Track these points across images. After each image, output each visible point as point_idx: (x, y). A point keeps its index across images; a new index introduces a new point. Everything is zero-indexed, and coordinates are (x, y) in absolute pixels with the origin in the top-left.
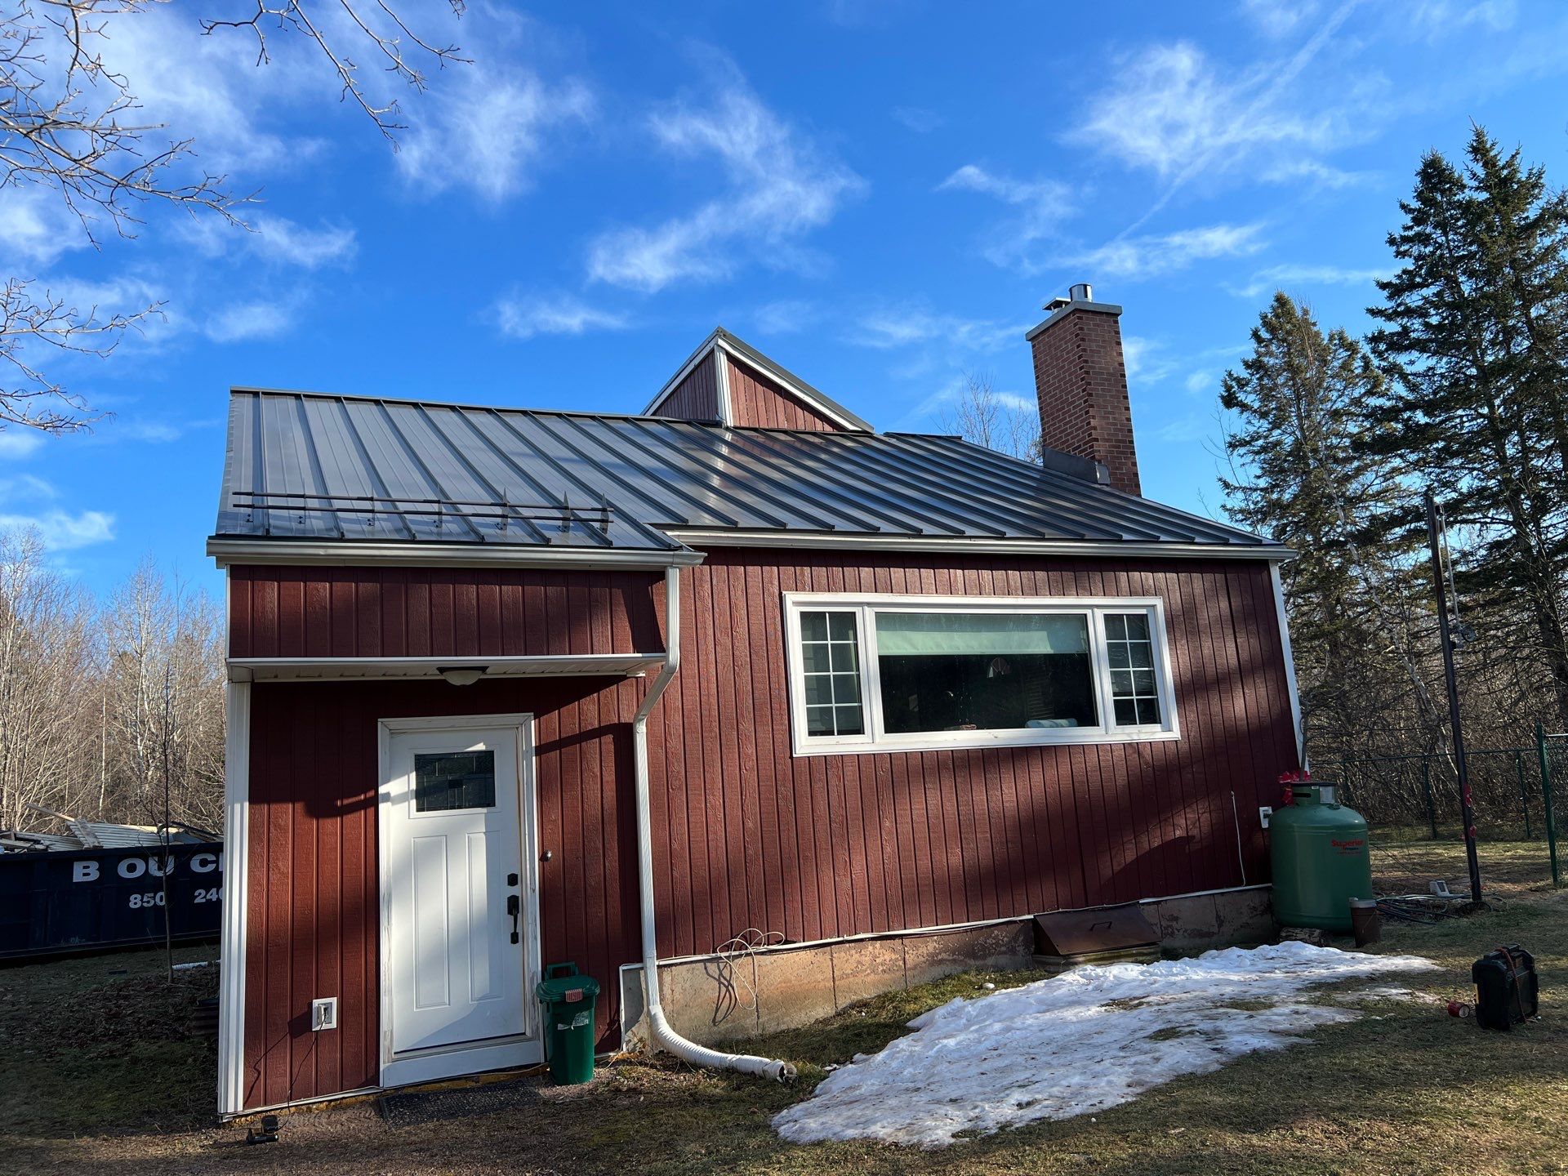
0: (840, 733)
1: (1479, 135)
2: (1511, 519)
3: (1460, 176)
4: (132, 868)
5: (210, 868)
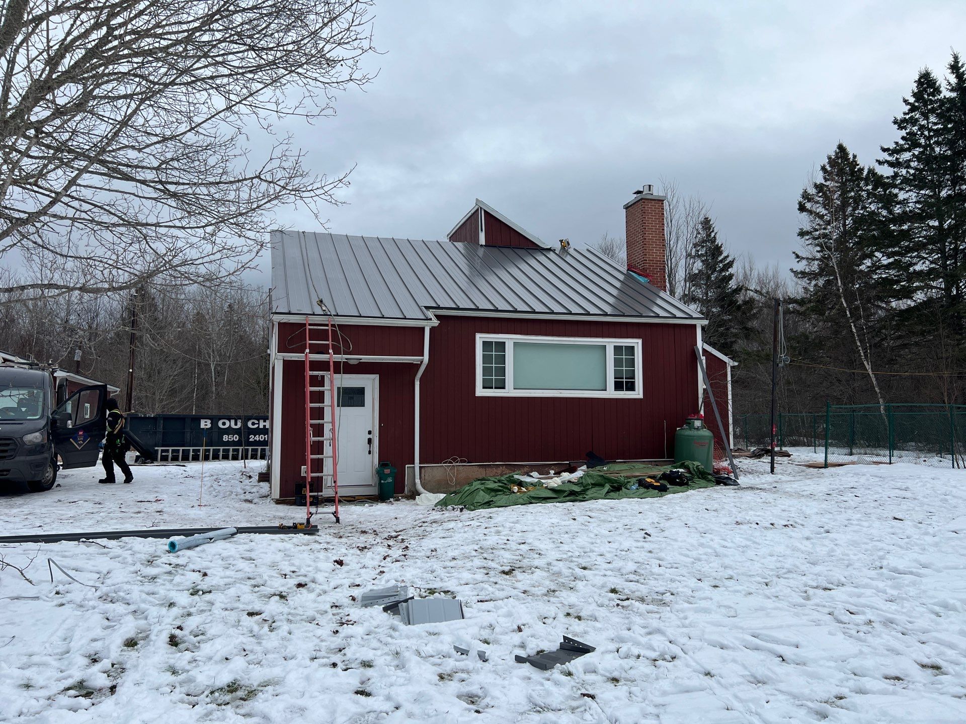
0: (495, 388)
1: (956, 58)
2: (943, 286)
3: (940, 85)
4: (224, 424)
5: (256, 426)
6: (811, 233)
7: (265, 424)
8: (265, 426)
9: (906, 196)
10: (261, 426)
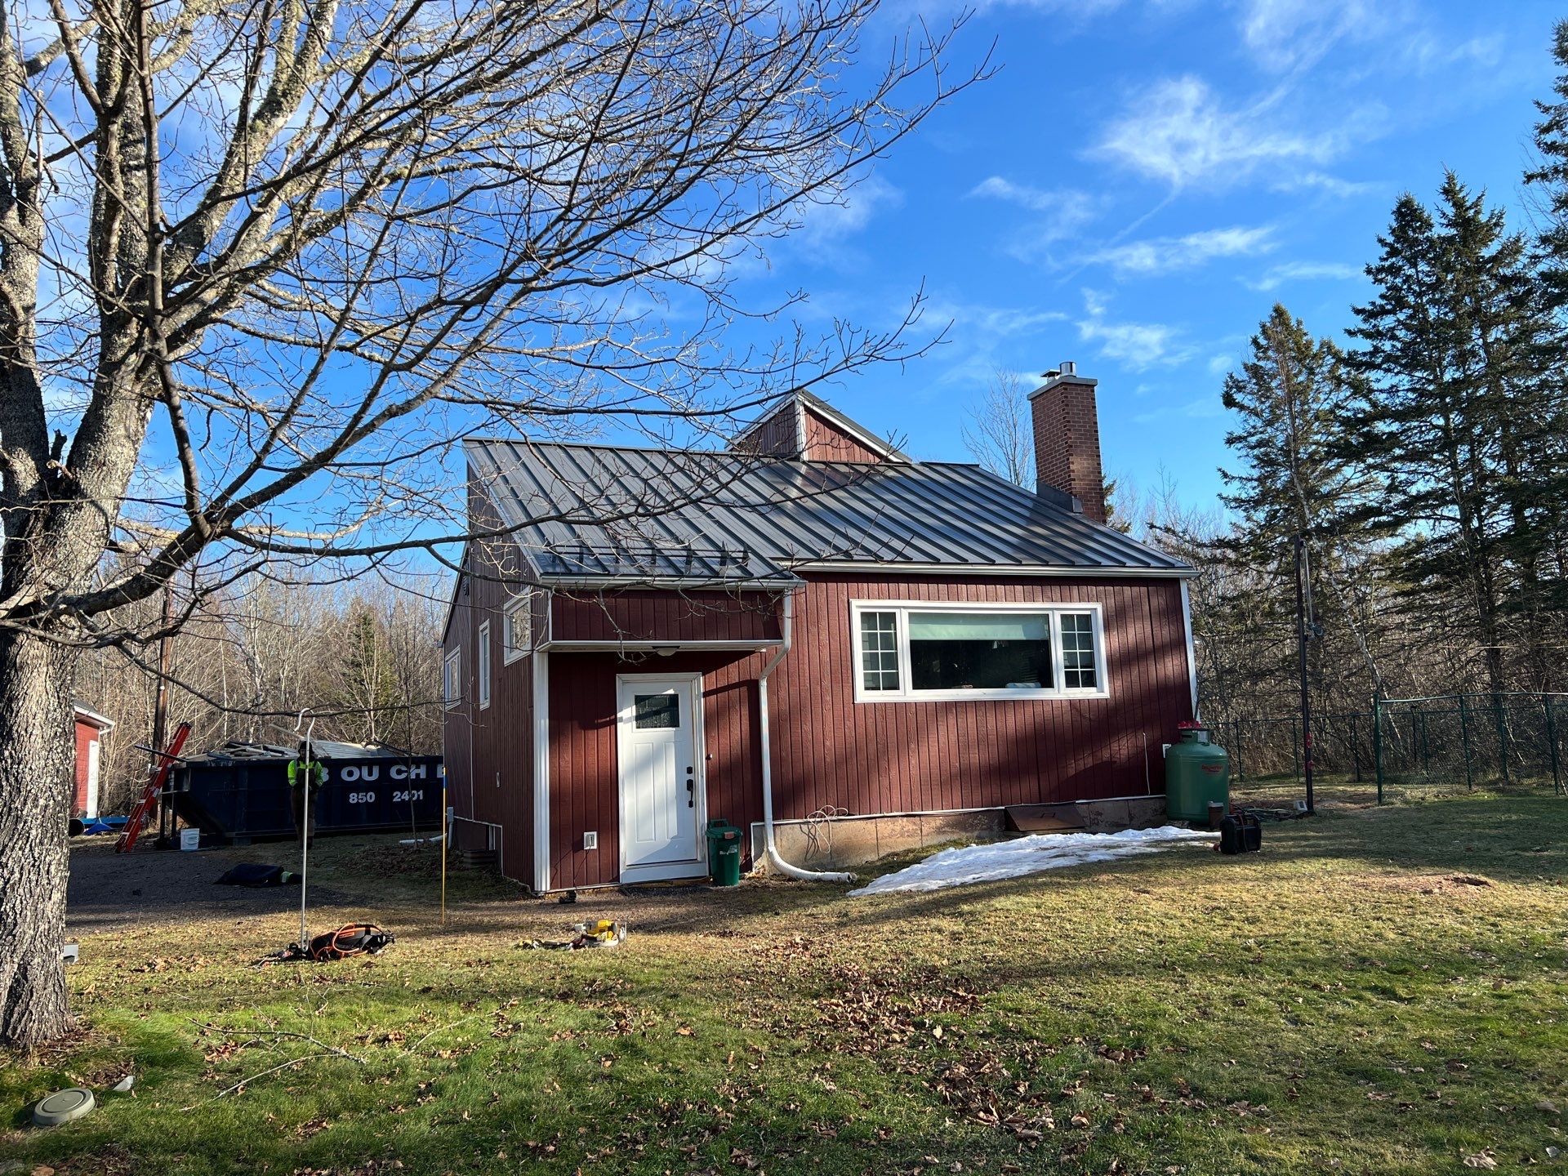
0: (884, 689)
1: (1450, 178)
2: (1458, 516)
3: (1429, 217)
4: (350, 774)
5: (403, 776)
6: (1245, 438)
7: (417, 771)
8: (418, 775)
9: (1395, 380)
10: (413, 776)
